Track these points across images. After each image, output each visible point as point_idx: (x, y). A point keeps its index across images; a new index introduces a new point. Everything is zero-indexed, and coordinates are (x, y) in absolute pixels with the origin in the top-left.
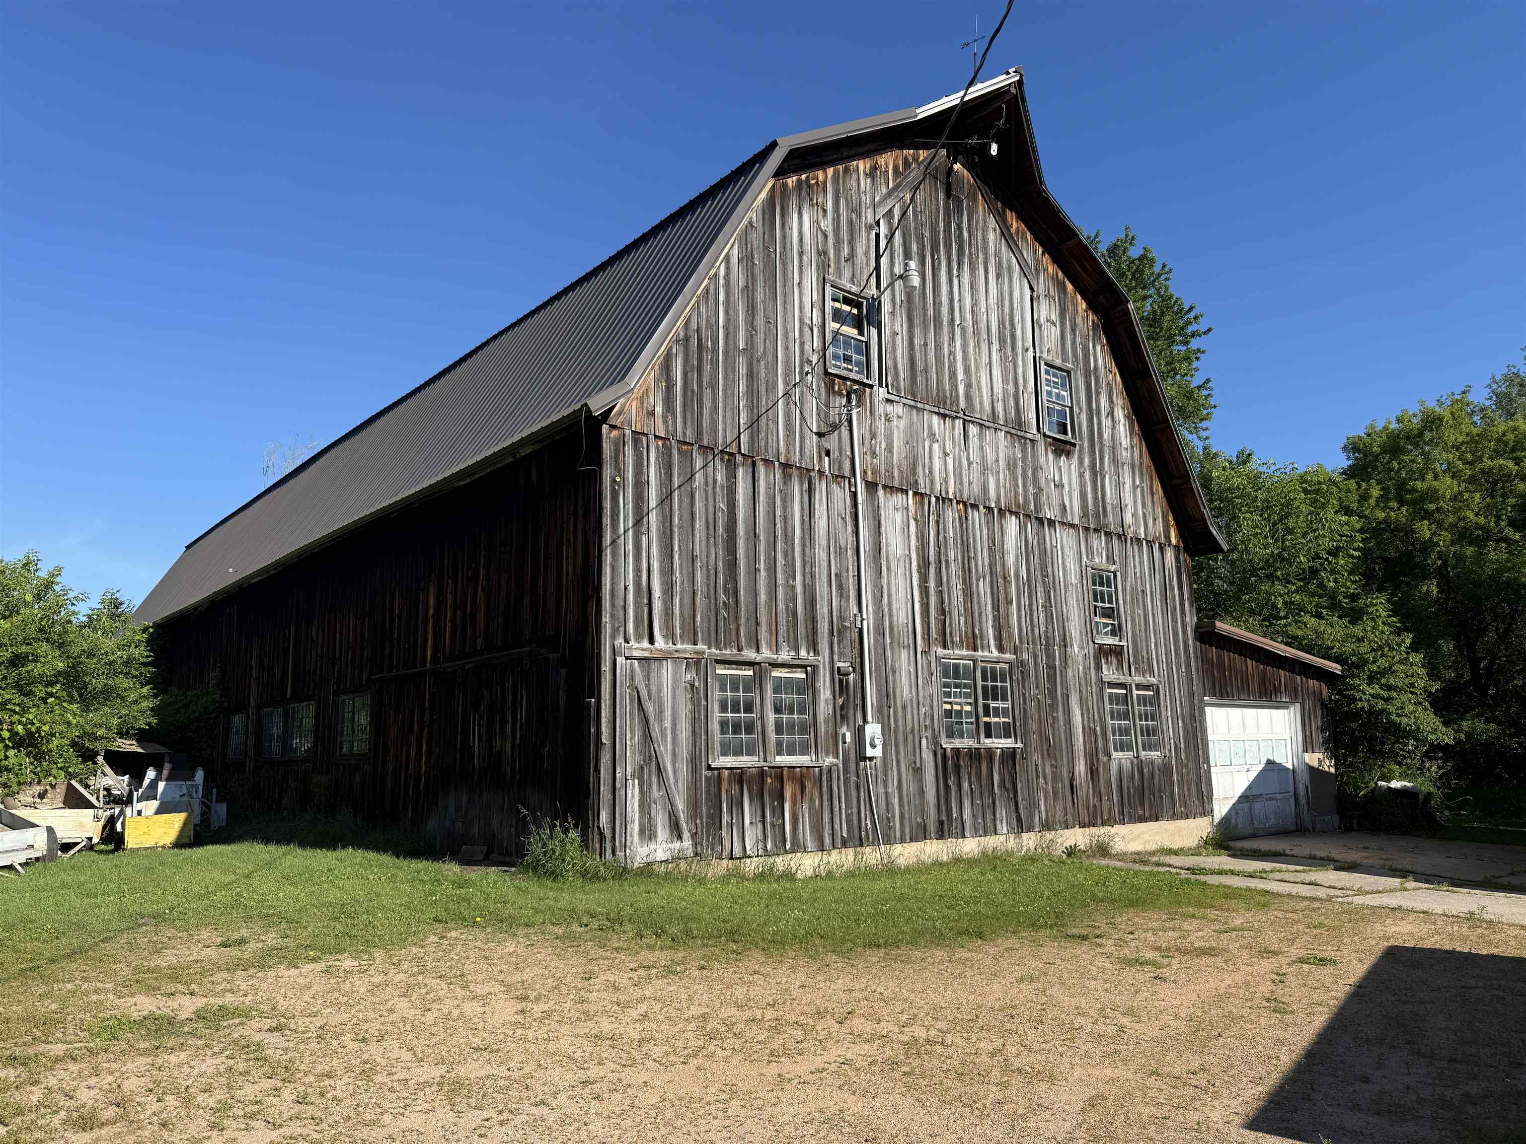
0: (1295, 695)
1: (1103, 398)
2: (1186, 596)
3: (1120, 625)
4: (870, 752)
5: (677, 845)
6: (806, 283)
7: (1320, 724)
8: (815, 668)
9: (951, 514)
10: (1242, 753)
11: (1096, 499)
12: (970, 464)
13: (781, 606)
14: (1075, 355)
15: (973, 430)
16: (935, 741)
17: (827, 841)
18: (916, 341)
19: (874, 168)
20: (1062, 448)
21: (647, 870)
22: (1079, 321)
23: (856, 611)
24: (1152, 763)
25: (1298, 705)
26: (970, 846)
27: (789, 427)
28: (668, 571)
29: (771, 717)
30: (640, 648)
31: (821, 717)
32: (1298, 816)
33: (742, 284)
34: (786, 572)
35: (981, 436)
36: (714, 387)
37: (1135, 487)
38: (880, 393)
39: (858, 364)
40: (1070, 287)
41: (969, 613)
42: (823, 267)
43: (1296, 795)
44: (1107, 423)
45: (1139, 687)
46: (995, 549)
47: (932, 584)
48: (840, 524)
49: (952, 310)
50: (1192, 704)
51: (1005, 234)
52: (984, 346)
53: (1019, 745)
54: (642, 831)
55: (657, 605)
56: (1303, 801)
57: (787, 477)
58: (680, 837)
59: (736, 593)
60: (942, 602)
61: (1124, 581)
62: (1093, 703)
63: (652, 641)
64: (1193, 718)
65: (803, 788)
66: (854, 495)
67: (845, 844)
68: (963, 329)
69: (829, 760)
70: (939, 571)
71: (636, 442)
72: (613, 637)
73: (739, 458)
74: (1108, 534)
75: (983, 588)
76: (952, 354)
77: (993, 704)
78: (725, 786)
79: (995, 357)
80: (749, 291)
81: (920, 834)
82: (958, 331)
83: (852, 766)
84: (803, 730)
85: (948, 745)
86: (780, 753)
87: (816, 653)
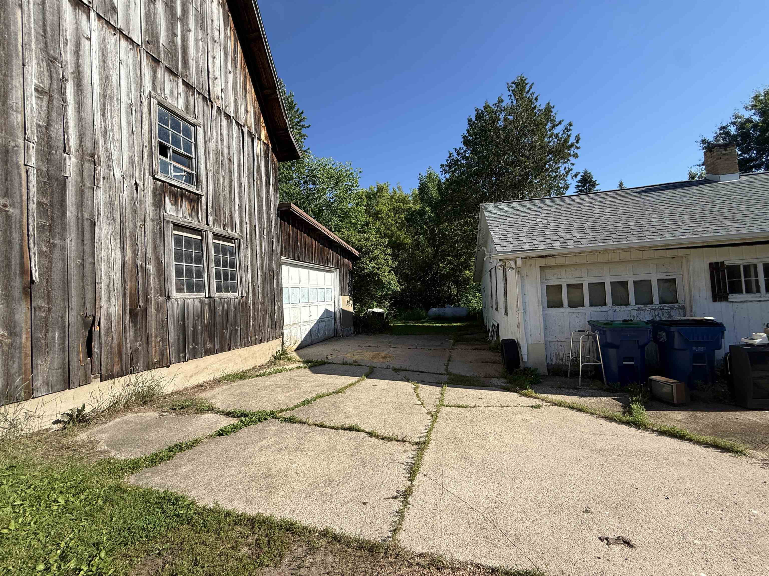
0: (337, 265)
2: (271, 182)
3: (198, 175)
7: (348, 282)
10: (307, 296)
11: (172, 41)
25: (338, 270)
32: (335, 329)
37: (226, 70)
43: (335, 318)
45: (217, 236)
50: (271, 260)
56: (338, 321)
61: (207, 139)
62: (145, 239)
74: (187, 85)
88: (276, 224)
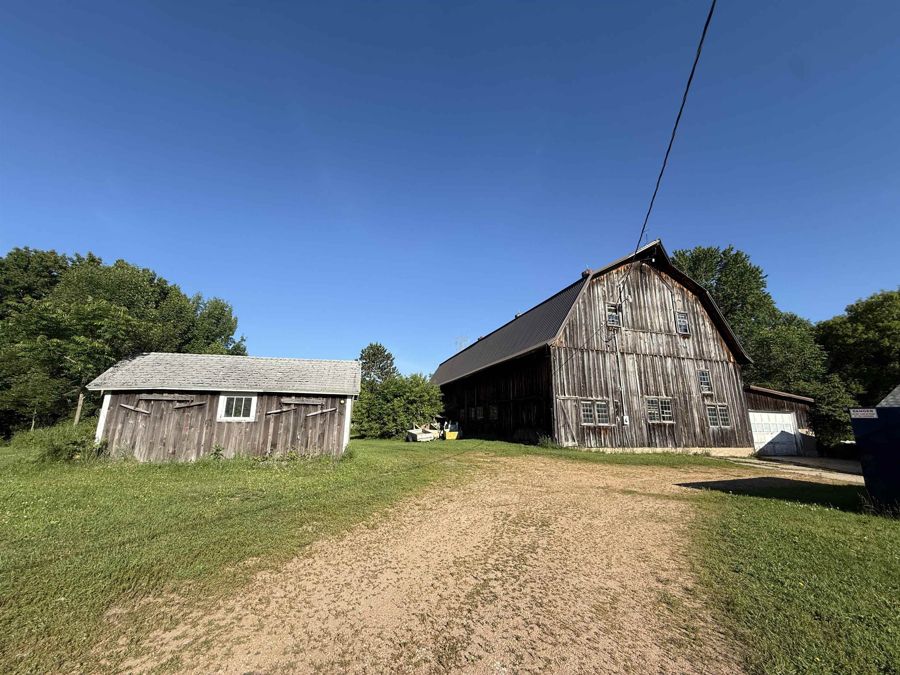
0: (791, 409)
1: (700, 320)
2: (738, 377)
3: (711, 387)
4: (625, 423)
5: (574, 443)
6: (600, 304)
7: (806, 419)
8: (608, 401)
9: (648, 359)
10: (768, 428)
11: (699, 350)
12: (653, 344)
13: (598, 386)
14: (689, 309)
15: (654, 335)
16: (646, 421)
17: (614, 445)
18: (634, 313)
19: (618, 271)
20: (685, 337)
21: (567, 448)
22: (690, 299)
23: (619, 386)
24: (727, 429)
25: (794, 413)
26: (659, 450)
27: (597, 341)
28: (568, 379)
29: (597, 414)
30: (562, 397)
31: (611, 414)
32: (798, 450)
33: (583, 308)
34: (598, 377)
35: (657, 336)
36: (577, 334)
37: (715, 345)
38: (623, 329)
39: (616, 322)
40: (685, 289)
41: (656, 386)
42: (604, 300)
43: (796, 443)
44: (702, 327)
45: (719, 406)
46: (664, 367)
47: (643, 378)
48: (613, 364)
49: (644, 303)
50: (743, 411)
51: (661, 279)
52: (656, 312)
53: (675, 423)
54: (565, 439)
55: (566, 387)
56: (800, 445)
57: (597, 354)
58: (575, 441)
59: (585, 383)
60: (646, 383)
61: (712, 374)
62: (702, 411)
63: (565, 395)
64: (744, 416)
65: (606, 432)
66: (617, 356)
67: (619, 446)
68: (649, 308)
69: (614, 425)
70: (645, 374)
71: (559, 349)
72: (556, 395)
73: (584, 350)
74: (705, 360)
75: (660, 379)
76: (645, 315)
77: (665, 411)
78: (585, 430)
79: (660, 314)
80: (585, 309)
81: (643, 445)
82: (647, 309)
83: (621, 427)
84: (606, 417)
85: (650, 422)
86: (599, 422)
87: (608, 398)
88: (743, 395)
